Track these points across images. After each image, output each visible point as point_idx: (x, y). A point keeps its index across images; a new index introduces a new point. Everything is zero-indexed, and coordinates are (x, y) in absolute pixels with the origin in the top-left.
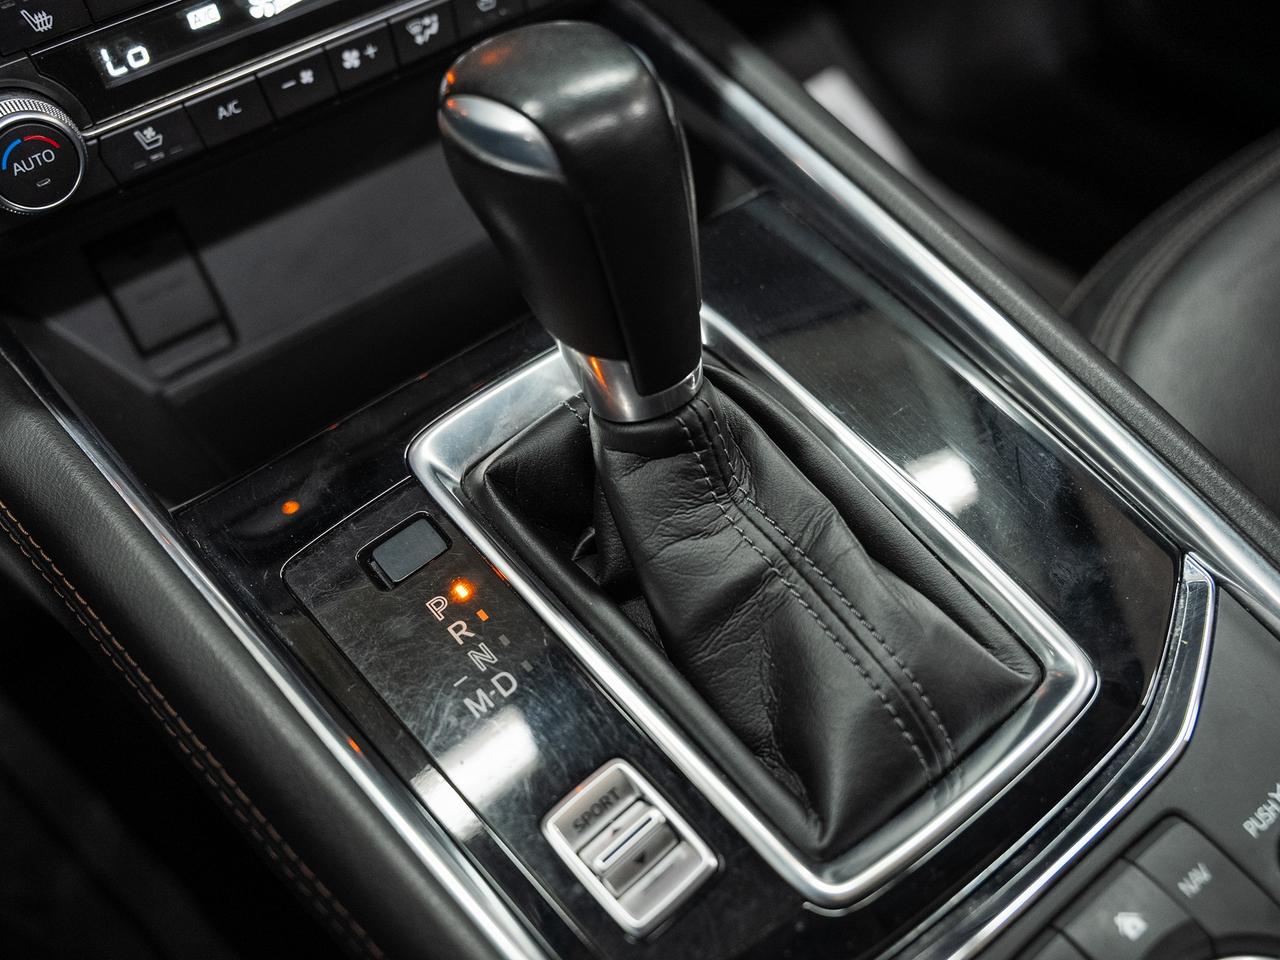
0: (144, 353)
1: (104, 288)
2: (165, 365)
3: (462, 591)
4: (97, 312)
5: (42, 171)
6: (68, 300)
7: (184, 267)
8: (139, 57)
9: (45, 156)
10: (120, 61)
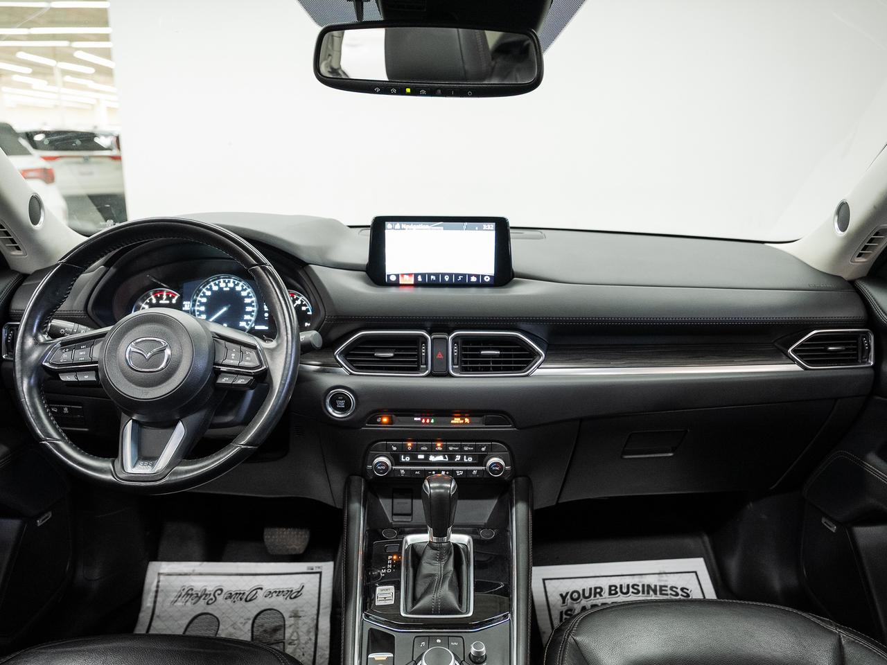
0: (393, 514)
1: (393, 498)
2: (396, 519)
3: (395, 557)
4: (389, 501)
5: (382, 469)
6: (386, 497)
7: (409, 501)
8: (408, 459)
9: (384, 468)
10: (404, 458)
